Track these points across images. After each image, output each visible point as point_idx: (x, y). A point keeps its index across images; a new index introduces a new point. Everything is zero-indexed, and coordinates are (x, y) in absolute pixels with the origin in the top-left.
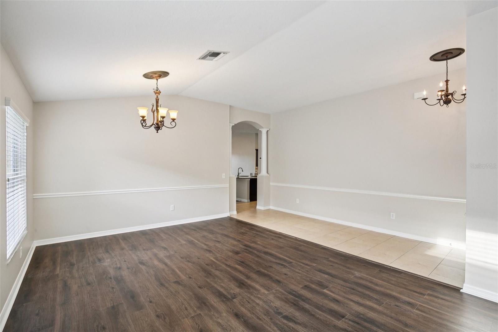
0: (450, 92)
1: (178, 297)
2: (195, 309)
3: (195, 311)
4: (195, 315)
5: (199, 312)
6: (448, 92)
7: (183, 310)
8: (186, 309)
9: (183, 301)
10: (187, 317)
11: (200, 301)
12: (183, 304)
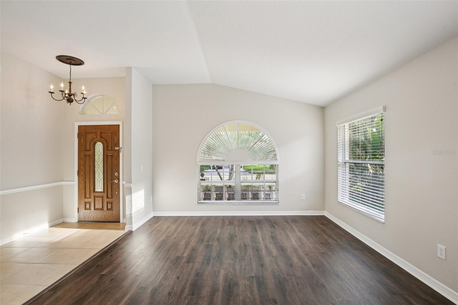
0: (72, 92)
1: (303, 299)
2: (290, 281)
3: (291, 279)
4: (292, 276)
5: (288, 278)
6: (71, 93)
7: (301, 284)
8: (298, 283)
9: (299, 293)
10: (299, 277)
11: (283, 286)
12: (300, 289)
